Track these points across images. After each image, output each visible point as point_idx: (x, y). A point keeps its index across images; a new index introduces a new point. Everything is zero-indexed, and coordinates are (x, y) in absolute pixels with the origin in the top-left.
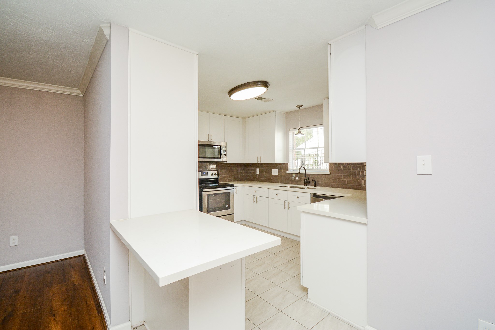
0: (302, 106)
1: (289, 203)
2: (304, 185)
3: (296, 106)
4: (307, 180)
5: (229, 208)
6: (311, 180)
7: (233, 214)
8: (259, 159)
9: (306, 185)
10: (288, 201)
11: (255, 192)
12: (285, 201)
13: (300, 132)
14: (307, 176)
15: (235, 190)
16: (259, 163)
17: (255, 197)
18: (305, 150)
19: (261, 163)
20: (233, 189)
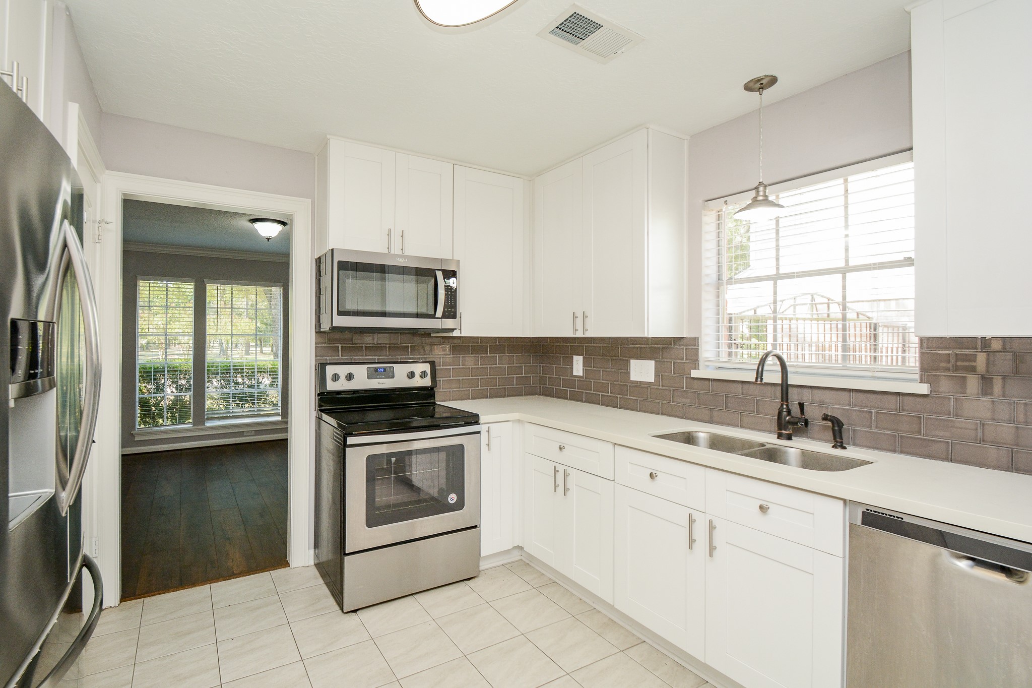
0: (773, 80)
1: (712, 527)
2: (780, 436)
3: (748, 88)
4: (795, 410)
5: (460, 505)
6: (813, 412)
7: (475, 527)
8: (579, 322)
9: (789, 438)
10: (709, 517)
11: (560, 448)
12: (691, 511)
13: (766, 196)
14: (794, 397)
15: (484, 436)
16: (579, 334)
17: (561, 469)
18: (779, 282)
19: (588, 335)
20: (479, 432)
